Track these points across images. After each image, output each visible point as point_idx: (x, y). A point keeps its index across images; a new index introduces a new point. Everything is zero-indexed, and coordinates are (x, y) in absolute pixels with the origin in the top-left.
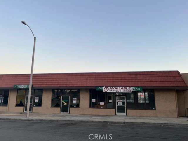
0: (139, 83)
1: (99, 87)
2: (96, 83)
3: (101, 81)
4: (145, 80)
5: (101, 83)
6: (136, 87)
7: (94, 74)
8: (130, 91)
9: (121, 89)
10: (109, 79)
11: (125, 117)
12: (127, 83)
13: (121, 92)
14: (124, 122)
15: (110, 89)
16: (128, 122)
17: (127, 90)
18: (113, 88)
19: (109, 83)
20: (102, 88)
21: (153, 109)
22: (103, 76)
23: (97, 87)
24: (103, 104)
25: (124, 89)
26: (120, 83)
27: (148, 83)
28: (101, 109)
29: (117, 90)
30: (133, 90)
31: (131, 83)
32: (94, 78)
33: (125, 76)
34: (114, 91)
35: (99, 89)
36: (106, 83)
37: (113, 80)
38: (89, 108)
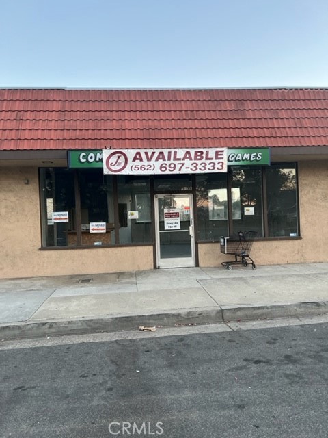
0: (255, 133)
1: (83, 150)
2: (66, 135)
3: (90, 125)
4: (275, 122)
5: (91, 134)
6: (246, 148)
7: (55, 95)
8: (220, 168)
9: (184, 159)
10: (127, 116)
11: (199, 277)
12: (204, 133)
13: (184, 171)
14: (222, 311)
15: (134, 160)
16: (239, 306)
17: (210, 164)
18: (150, 155)
19: (128, 134)
20: (98, 154)
21: (289, 235)
22: (97, 106)
23: (71, 154)
24: (105, 231)
25: (196, 159)
26: (175, 134)
27: (287, 133)
28: (94, 251)
29: (164, 162)
30: (232, 161)
31: (221, 133)
32: (54, 112)
33: (195, 105)
34: (152, 168)
35: (82, 160)
36: (116, 134)
37: (144, 121)
38: (40, 250)
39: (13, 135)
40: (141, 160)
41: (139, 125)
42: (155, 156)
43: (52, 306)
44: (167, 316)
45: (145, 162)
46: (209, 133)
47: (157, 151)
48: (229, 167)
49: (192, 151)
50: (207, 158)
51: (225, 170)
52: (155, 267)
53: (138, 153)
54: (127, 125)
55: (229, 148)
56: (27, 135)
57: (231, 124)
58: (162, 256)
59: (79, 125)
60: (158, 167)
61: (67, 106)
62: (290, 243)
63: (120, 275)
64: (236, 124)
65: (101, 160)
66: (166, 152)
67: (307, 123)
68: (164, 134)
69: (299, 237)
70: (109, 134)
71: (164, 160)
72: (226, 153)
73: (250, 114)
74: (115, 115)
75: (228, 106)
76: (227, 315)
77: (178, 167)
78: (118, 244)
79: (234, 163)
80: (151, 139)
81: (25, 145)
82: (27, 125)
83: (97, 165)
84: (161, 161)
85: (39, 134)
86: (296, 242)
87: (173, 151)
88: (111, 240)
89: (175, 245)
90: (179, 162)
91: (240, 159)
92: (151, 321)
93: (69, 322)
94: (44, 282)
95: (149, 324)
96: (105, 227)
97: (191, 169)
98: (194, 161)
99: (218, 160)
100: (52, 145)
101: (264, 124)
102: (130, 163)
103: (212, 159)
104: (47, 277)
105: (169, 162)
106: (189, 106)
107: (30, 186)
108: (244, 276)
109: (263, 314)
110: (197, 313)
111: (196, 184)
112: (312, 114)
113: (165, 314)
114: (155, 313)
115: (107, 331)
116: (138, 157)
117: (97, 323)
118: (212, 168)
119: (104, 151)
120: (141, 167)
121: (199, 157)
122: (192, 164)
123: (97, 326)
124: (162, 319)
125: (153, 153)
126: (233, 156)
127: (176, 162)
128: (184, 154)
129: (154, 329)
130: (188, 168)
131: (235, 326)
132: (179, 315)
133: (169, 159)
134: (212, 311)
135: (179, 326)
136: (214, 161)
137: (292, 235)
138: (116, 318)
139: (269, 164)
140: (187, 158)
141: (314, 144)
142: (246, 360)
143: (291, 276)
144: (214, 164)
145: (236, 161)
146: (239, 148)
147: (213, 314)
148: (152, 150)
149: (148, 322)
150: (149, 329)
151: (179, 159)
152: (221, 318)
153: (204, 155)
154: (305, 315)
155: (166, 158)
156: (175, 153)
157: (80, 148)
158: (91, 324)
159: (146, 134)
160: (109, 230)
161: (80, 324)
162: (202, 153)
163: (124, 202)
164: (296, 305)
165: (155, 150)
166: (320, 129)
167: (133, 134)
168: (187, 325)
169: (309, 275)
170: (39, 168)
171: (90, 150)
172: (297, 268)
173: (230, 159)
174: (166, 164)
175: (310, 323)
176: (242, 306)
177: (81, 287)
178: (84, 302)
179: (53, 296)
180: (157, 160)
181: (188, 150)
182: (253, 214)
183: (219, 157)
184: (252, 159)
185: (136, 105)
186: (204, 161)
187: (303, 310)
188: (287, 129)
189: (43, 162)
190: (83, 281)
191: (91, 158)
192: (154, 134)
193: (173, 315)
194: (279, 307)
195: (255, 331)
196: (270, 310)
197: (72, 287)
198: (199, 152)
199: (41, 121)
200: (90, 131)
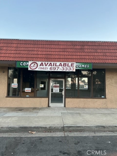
2: (17, 55)
3: (26, 52)
4: (96, 54)
5: (26, 56)
6: (83, 63)
7: (15, 42)
9: (59, 66)
10: (40, 50)
12: (68, 57)
13: (59, 70)
17: (69, 68)
18: (46, 64)
19: (40, 56)
20: (27, 63)
22: (29, 46)
23: (17, 62)
26: (57, 57)
27: (100, 58)
28: (26, 99)
29: (52, 67)
31: (74, 57)
32: (14, 47)
33: (65, 47)
34: (47, 69)
35: (21, 65)
36: (35, 56)
37: (46, 52)
38: (6, 97)
40: (43, 66)
41: (44, 53)
42: (48, 64)
46: (70, 57)
48: (76, 70)
51: (74, 71)
54: (40, 53)
55: (76, 63)
56: (3, 55)
57: (78, 54)
59: (22, 52)
60: (49, 68)
61: (19, 45)
62: (102, 100)
64: (80, 54)
65: (28, 65)
66: (52, 63)
67: (108, 54)
68: (53, 57)
69: (105, 98)
70: (32, 56)
73: (86, 51)
74: (35, 49)
75: (78, 47)
77: (57, 69)
78: (35, 97)
79: (78, 68)
80: (48, 58)
81: (2, 59)
82: (4, 52)
83: (26, 67)
85: (7, 55)
86: (104, 100)
87: (55, 63)
90: (57, 67)
91: (81, 67)
92: (34, 129)
93: (2, 127)
96: (30, 90)
97: (62, 70)
98: (63, 67)
99: (72, 67)
100: (11, 59)
101: (91, 54)
102: (39, 66)
103: (70, 66)
105: (53, 67)
106: (63, 47)
111: (65, 75)
112: (110, 51)
114: (36, 126)
115: (16, 132)
116: (42, 64)
119: (29, 62)
120: (43, 68)
121: (65, 66)
124: (39, 129)
126: (78, 66)
127: (56, 67)
128: (59, 64)
130: (60, 69)
133: (53, 66)
135: (45, 132)
139: (92, 69)
141: (110, 62)
147: (60, 128)
148: (47, 62)
151: (57, 66)
152: (63, 130)
153: (67, 65)
155: (52, 65)
157: (21, 61)
159: (46, 56)
166: (113, 57)
167: (41, 56)
168: (49, 132)
169: (106, 113)
171: (25, 61)
174: (52, 68)
180: (49, 66)
181: (61, 63)
184: (85, 67)
185: (44, 46)
186: (67, 67)
188: (100, 56)
189: (9, 65)
191: (24, 64)
194: (88, 127)
198: (65, 63)
199: (9, 51)
200: (26, 55)
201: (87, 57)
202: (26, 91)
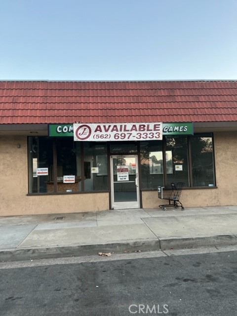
1: (60, 124)
2: (48, 113)
3: (65, 106)
4: (197, 105)
5: (66, 113)
6: (176, 122)
7: (40, 86)
8: (158, 136)
9: (131, 131)
10: (91, 100)
11: (143, 216)
12: (146, 112)
13: (131, 139)
14: (159, 241)
15: (96, 131)
16: (172, 238)
17: (150, 134)
18: (107, 127)
19: (92, 113)
20: (70, 127)
21: (208, 186)
22: (69, 93)
23: (51, 126)
24: (74, 182)
25: (140, 130)
26: (125, 113)
27: (205, 112)
28: (66, 196)
29: (117, 132)
30: (166, 132)
31: (158, 112)
32: (39, 97)
33: (139, 93)
34: (109, 136)
35: (59, 131)
36: (83, 113)
37: (103, 104)
38: (27, 195)
39: (10, 113)
40: (101, 131)
41: (100, 106)
42: (111, 128)
43: (35, 237)
44: (119, 245)
45: (104, 133)
46: (150, 112)
47: (112, 125)
48: (164, 136)
49: (137, 125)
50: (148, 130)
51: (161, 138)
52: (110, 208)
53: (99, 126)
54: (91, 106)
55: (163, 123)
56: (20, 113)
57: (165, 105)
58: (115, 201)
59: (57, 106)
60: (113, 136)
61: (49, 93)
62: (209, 191)
63: (85, 214)
64: (169, 105)
65: (72, 131)
66: (118, 125)
67: (219, 105)
68: (117, 113)
69: (215, 187)
70: (78, 113)
71: (117, 131)
72: (162, 126)
73: (179, 99)
74: (82, 100)
75: (163, 93)
76: (163, 244)
77: (127, 136)
78: (83, 192)
79: (167, 133)
80: (108, 116)
81: (18, 121)
82: (20, 106)
83: (70, 135)
84: (115, 132)
85: (29, 113)
86: (213, 190)
87: (123, 124)
88: (78, 189)
89: (125, 192)
90: (128, 132)
91: (172, 130)
92: (107, 249)
93: (47, 249)
94: (30, 219)
95: (106, 250)
96: (74, 179)
97: (137, 138)
98: (138, 132)
99: (156, 131)
100: (37, 121)
101: (189, 105)
102: (93, 133)
103: (152, 130)
104: (32, 215)
105: (121, 133)
106: (135, 93)
107: (21, 150)
108: (175, 215)
109: (189, 244)
110: (141, 243)
111: (140, 148)
112: (223, 99)
113: (118, 244)
114: (110, 243)
115: (75, 256)
116: (98, 129)
117: (67, 250)
118: (152, 137)
119: (74, 125)
120: (101, 136)
121: (142, 129)
122: (137, 134)
123: (68, 251)
124: (115, 247)
125: (110, 126)
126: (166, 129)
127: (126, 133)
128: (131, 127)
129: (109, 254)
130: (134, 137)
131: (169, 253)
132: (128, 244)
133: (121, 130)
134: (152, 241)
135: (128, 252)
136: (153, 132)
137: (210, 185)
138: (82, 246)
139: (193, 134)
140: (134, 130)
141: (225, 120)
142: (178, 279)
143: (211, 215)
144: (153, 134)
145: (169, 132)
146: (171, 123)
147: (153, 244)
148: (109, 124)
149: (105, 249)
150: (106, 254)
151: (128, 131)
152: (159, 246)
153: (146, 128)
154: (221, 245)
155: (119, 130)
156: (125, 126)
157: (57, 123)
158: (63, 250)
159: (105, 113)
160: (77, 181)
161: (55, 250)
162: (144, 126)
163: (89, 161)
164: (214, 237)
165: (111, 124)
166: (229, 109)
167: (95, 113)
168: (133, 252)
169: (223, 215)
170: (28, 137)
171: (64, 124)
172: (214, 210)
173: (165, 130)
174: (118, 134)
175: (225, 251)
176: (175, 238)
177: (56, 223)
178: (59, 234)
179: (36, 229)
180: (112, 131)
181: (134, 124)
182: (182, 170)
183: (157, 129)
184: (180, 130)
185: (97, 92)
186: (146, 132)
187: (219, 241)
188: (205, 109)
189: (31, 132)
190: (58, 218)
191: (65, 129)
192: (110, 113)
193: (124, 244)
194: (202, 238)
195: (184, 257)
196: (194, 241)
197: (50, 222)
198: (142, 125)
199: (30, 104)
200: (65, 111)
201: (182, 112)
202: (66, 181)
